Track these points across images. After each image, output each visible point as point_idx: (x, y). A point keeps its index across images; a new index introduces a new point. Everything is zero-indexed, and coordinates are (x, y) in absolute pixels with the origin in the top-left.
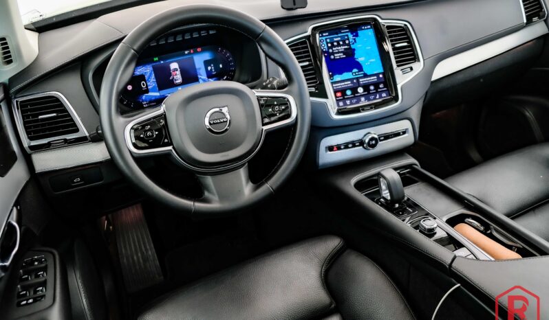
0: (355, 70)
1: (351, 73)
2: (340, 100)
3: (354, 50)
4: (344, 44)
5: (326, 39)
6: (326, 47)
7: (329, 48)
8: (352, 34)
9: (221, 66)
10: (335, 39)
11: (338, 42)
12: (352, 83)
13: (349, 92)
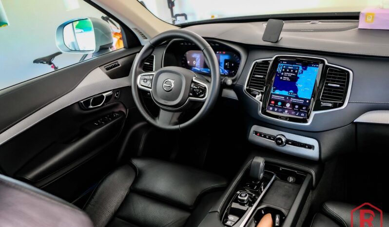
0: (291, 91)
1: (288, 92)
2: (271, 106)
3: (298, 78)
4: (294, 72)
5: (283, 66)
6: (280, 71)
7: (282, 72)
8: (302, 67)
9: (233, 65)
10: (289, 67)
11: (290, 70)
12: (285, 98)
13: (280, 104)
